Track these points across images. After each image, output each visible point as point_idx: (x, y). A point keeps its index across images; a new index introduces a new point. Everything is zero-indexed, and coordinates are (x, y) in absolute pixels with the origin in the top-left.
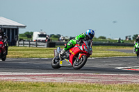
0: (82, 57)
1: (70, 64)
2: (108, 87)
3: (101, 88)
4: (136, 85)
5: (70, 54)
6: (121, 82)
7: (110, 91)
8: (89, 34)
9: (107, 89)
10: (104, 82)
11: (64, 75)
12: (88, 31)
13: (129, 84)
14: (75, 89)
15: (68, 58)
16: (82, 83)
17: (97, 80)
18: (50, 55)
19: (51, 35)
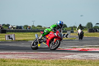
0: (56, 41)
1: (47, 46)
2: (44, 61)
3: (39, 62)
4: (63, 60)
5: (47, 38)
6: (53, 58)
7: (45, 64)
8: (60, 24)
9: (43, 63)
10: (41, 58)
11: (12, 54)
12: (59, 22)
13: (59, 60)
14: (20, 63)
15: (45, 42)
16: (25, 59)
17: (36, 57)
18: (2, 39)
19: (3, 25)
